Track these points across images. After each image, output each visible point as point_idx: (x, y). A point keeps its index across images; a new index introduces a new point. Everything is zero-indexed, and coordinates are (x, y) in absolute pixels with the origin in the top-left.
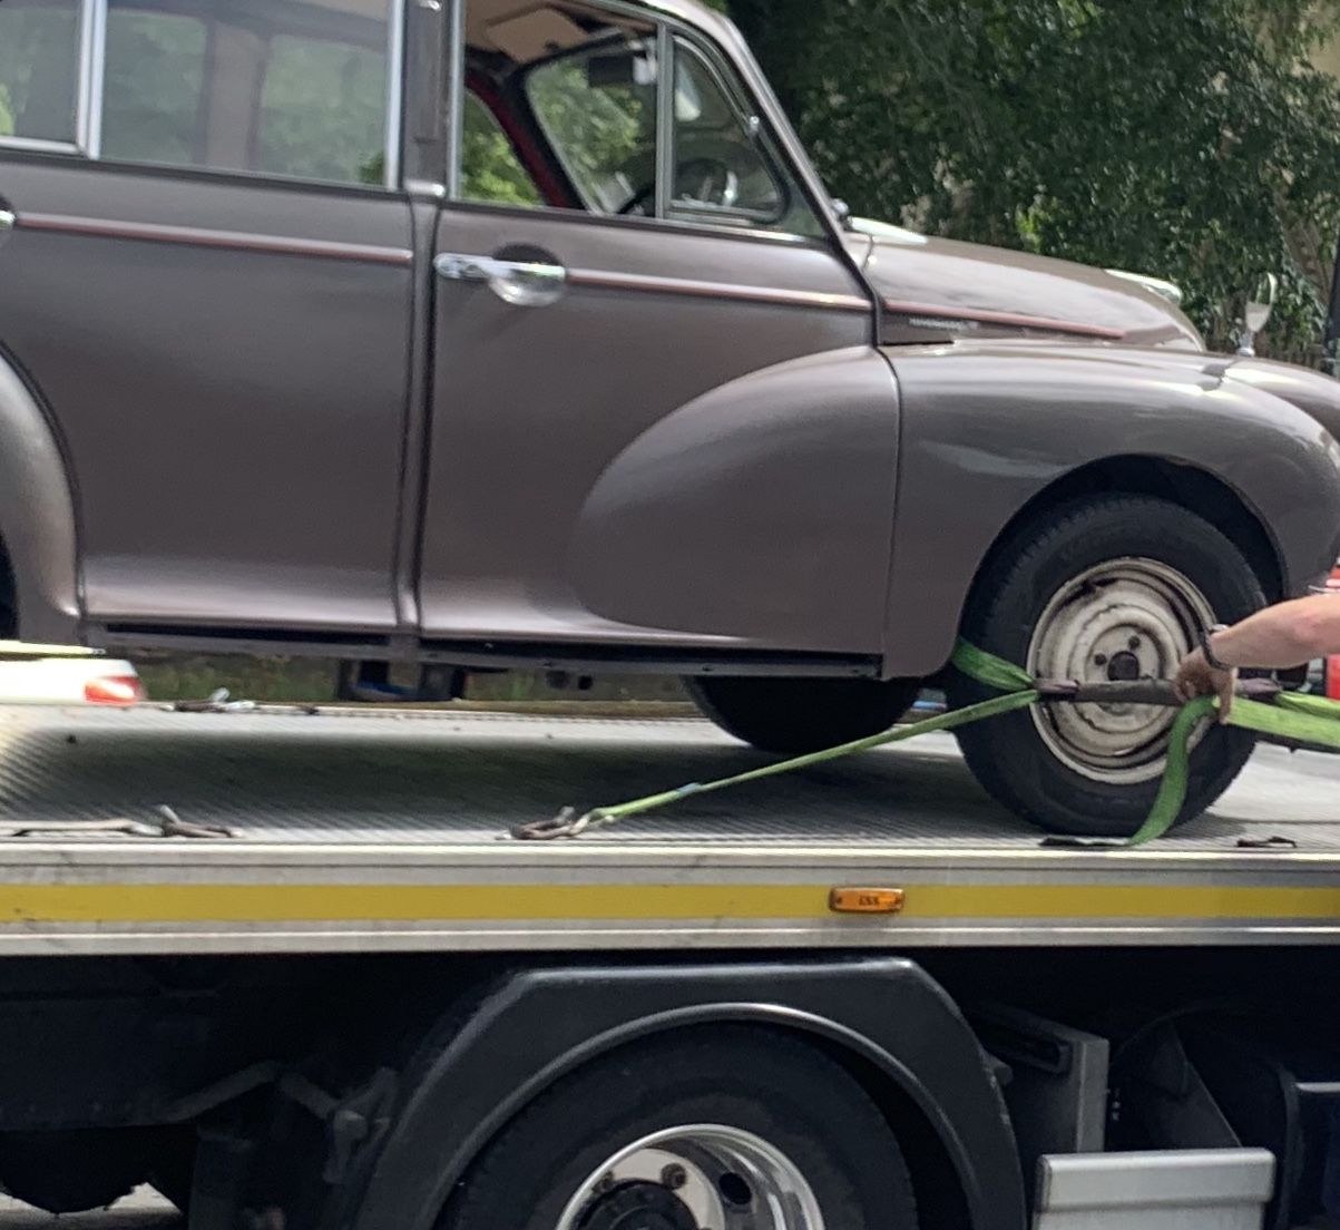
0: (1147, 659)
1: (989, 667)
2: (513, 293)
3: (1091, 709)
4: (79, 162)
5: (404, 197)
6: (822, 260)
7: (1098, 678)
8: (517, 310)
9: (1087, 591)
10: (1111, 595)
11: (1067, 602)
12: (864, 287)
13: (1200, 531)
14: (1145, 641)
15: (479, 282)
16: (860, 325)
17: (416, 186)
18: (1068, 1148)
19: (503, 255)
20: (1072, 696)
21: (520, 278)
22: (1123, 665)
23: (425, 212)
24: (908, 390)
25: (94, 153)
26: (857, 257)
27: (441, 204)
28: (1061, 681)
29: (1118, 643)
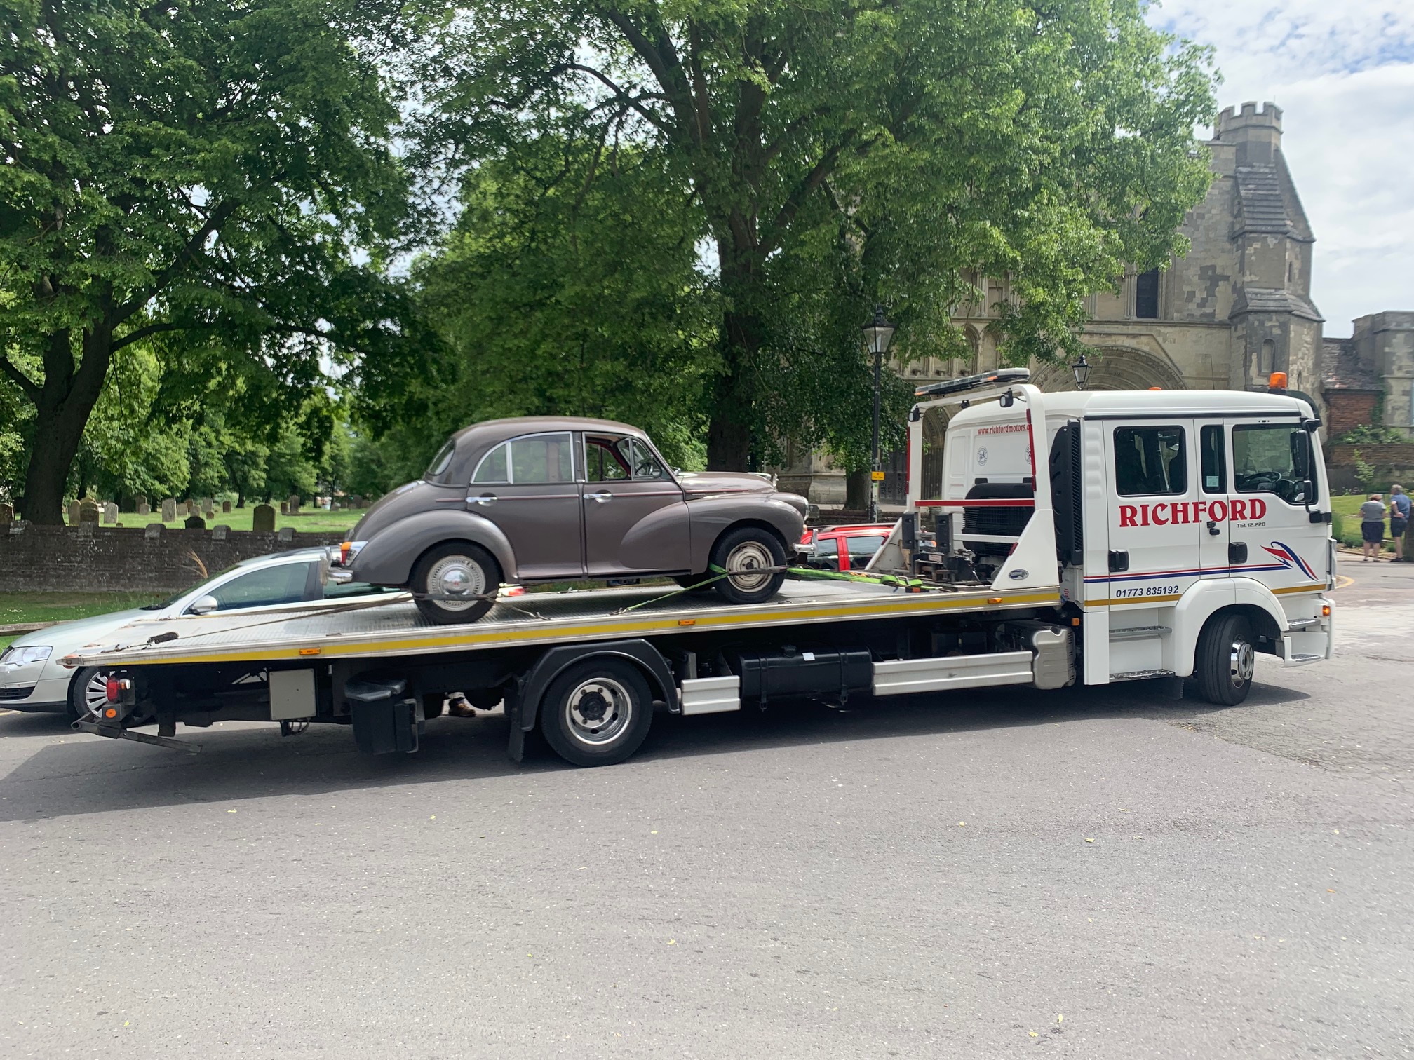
0: (755, 564)
1: (717, 569)
2: (600, 500)
3: (743, 576)
4: (509, 485)
5: (576, 483)
6: (671, 484)
7: (744, 569)
8: (602, 504)
9: (739, 550)
10: (745, 550)
11: (735, 552)
12: (681, 489)
13: (765, 533)
14: (755, 561)
15: (594, 499)
16: (681, 497)
17: (578, 481)
18: (688, 678)
19: (598, 493)
20: (737, 574)
21: (603, 497)
22: (750, 566)
23: (581, 486)
24: (691, 511)
25: (512, 483)
26: (679, 482)
27: (584, 483)
28: (735, 571)
29: (748, 561)
